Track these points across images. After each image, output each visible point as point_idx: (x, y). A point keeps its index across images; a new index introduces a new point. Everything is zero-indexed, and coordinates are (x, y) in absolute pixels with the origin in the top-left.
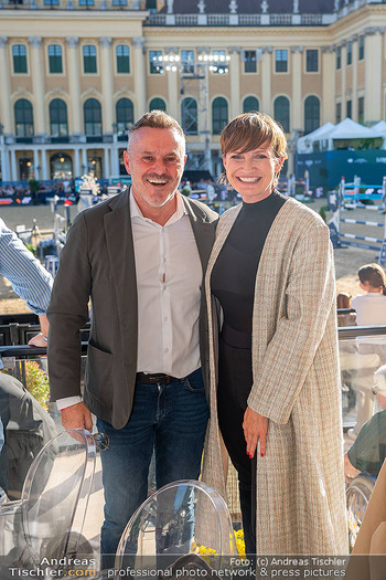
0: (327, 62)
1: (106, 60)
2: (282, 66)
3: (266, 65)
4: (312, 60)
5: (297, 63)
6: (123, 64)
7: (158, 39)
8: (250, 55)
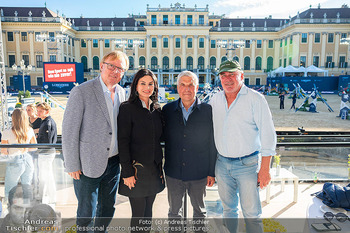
0: (277, 44)
1: (196, 43)
2: (259, 46)
3: (253, 45)
4: (271, 43)
5: (265, 45)
6: (202, 45)
7: (215, 36)
8: (248, 42)
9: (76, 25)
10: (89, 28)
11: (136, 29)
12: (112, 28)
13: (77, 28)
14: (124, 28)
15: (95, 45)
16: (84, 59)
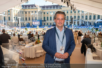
9: (42, 8)
10: (46, 9)
11: (59, 8)
12: (52, 8)
13: (43, 9)
14: (55, 8)
15: (48, 13)
16: (44, 18)
